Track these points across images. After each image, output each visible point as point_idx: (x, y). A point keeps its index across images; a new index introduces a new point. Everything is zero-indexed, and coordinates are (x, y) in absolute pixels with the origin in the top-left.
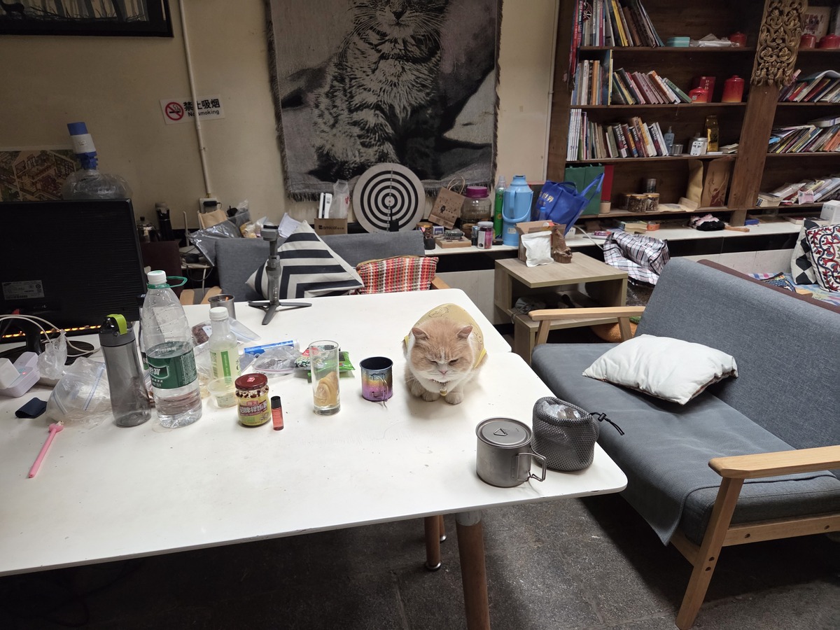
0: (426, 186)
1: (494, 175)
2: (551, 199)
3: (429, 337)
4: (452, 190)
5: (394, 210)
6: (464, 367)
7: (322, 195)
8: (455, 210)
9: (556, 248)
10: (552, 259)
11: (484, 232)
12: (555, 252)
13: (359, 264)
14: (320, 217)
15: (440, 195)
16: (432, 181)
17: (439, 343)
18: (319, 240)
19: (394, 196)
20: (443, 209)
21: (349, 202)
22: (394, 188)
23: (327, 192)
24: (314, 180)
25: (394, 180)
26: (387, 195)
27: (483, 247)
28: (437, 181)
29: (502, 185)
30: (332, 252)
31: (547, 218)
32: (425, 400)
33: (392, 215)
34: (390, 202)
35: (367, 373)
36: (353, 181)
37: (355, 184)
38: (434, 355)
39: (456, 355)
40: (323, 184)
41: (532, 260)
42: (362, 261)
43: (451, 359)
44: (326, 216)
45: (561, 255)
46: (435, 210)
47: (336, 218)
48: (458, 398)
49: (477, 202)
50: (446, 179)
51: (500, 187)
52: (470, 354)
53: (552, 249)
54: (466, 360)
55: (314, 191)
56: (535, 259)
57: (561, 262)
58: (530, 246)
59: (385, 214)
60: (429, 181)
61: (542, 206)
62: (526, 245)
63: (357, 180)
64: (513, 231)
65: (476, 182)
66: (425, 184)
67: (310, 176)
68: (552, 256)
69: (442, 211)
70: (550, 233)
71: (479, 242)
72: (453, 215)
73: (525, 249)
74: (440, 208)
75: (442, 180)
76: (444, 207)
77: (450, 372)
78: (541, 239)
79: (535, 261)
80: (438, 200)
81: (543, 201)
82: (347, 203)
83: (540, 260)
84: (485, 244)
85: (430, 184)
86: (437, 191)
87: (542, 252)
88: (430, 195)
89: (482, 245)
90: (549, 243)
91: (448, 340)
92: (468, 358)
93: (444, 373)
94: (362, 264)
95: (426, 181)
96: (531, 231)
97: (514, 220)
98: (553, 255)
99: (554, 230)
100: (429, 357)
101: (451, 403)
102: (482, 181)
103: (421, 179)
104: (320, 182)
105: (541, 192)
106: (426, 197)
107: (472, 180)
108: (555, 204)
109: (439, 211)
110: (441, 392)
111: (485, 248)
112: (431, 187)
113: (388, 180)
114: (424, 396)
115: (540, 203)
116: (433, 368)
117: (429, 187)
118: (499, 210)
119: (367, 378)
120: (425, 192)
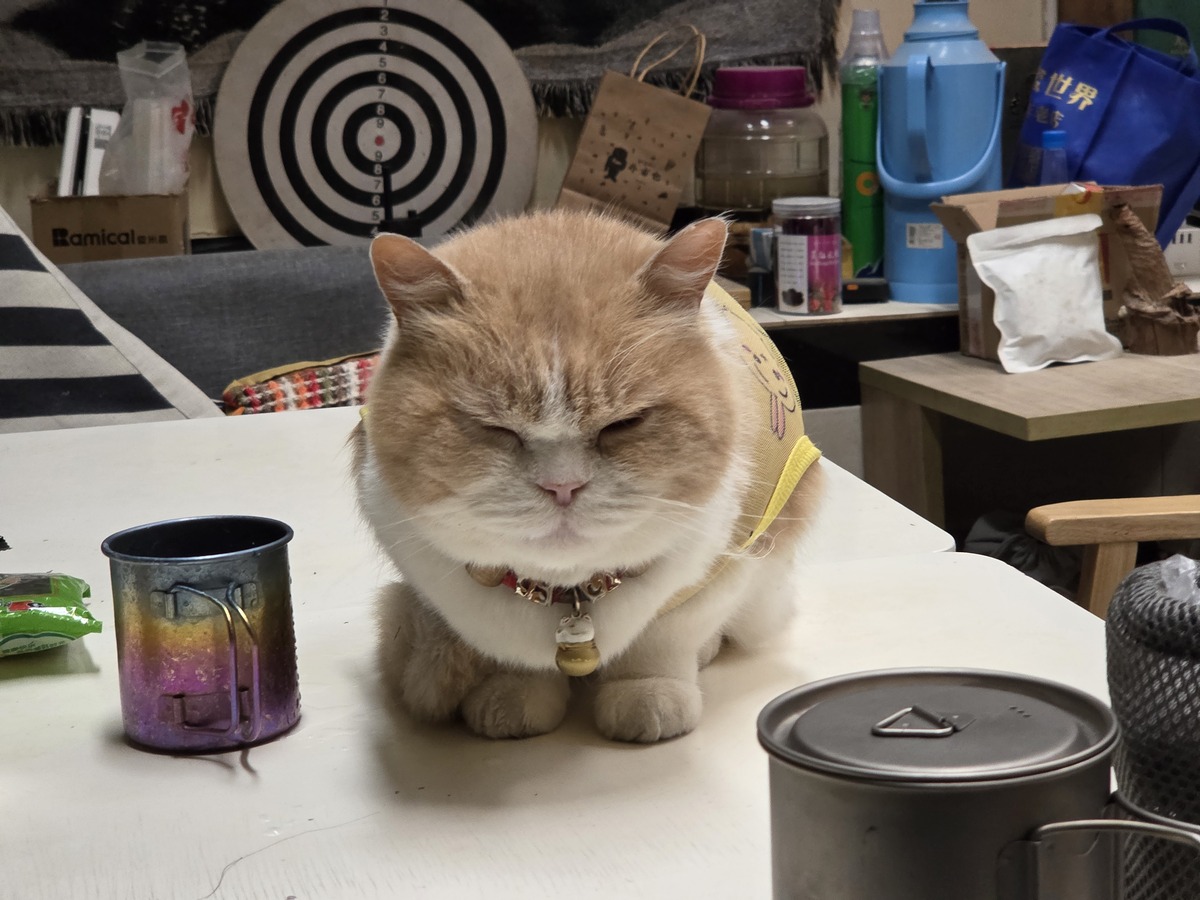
0: (540, 74)
1: (830, 22)
2: (1084, 96)
3: (470, 293)
4: (653, 79)
5: (399, 180)
6: (684, 469)
7: (75, 116)
8: (670, 166)
9: (1129, 290)
10: (1114, 340)
11: (803, 239)
12: (1123, 311)
13: (235, 384)
14: (65, 190)
15: (601, 102)
16: (564, 49)
17: (525, 319)
18: (40, 268)
19: (395, 115)
20: (617, 161)
21: (190, 129)
22: (396, 81)
23: (101, 106)
24: (37, 54)
25: (397, 48)
26: (365, 112)
27: (804, 308)
28: (586, 50)
29: (867, 46)
30: (103, 323)
31: (1079, 174)
32: (484, 737)
33: (389, 198)
34: (379, 141)
35: (143, 582)
36: (212, 52)
37: (224, 66)
38: (499, 391)
39: (633, 391)
40: (77, 70)
41: (1026, 343)
42: (249, 371)
43: (605, 414)
44: (92, 188)
45: (1152, 320)
46: (581, 170)
47: (129, 190)
48: (665, 704)
49: (765, 124)
50: (625, 40)
51: (858, 56)
52: (718, 392)
53: (1107, 295)
54: (696, 422)
55: (36, 102)
56: (1039, 339)
57: (1157, 352)
58: (1008, 279)
59: (360, 197)
60: (550, 49)
61: (1050, 127)
62: (992, 277)
63: (233, 47)
64: (929, 237)
65: (756, 51)
66: (529, 64)
67: (19, 36)
68: (1109, 329)
69: (612, 170)
70: (1092, 222)
71: (783, 286)
72: (661, 186)
73: (989, 297)
74: (603, 159)
75: (607, 47)
76: (620, 154)
77: (598, 495)
78: (1055, 253)
79: (1036, 349)
80: (593, 124)
81: (1051, 107)
82: (181, 128)
83: (1056, 341)
84: (811, 290)
85: (552, 62)
86: (586, 93)
87: (1067, 305)
88: (559, 112)
89: (795, 298)
90: (1092, 271)
91: (585, 303)
92: (707, 412)
93: (563, 499)
94: (250, 380)
95: (537, 50)
96: (1009, 217)
97: (932, 186)
98: (1114, 325)
99: (1112, 211)
100: (471, 401)
101: (633, 736)
102: (783, 47)
103: (514, 40)
104: (68, 63)
105: (1041, 72)
106: (541, 118)
107: (736, 41)
108: (1105, 115)
109: (601, 173)
110: (565, 652)
111: (812, 312)
112: (557, 77)
113: (368, 46)
114: (474, 709)
115: (1040, 118)
116: (497, 471)
117: (552, 76)
118: (865, 155)
119: (148, 614)
120: (536, 96)
